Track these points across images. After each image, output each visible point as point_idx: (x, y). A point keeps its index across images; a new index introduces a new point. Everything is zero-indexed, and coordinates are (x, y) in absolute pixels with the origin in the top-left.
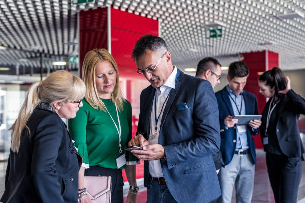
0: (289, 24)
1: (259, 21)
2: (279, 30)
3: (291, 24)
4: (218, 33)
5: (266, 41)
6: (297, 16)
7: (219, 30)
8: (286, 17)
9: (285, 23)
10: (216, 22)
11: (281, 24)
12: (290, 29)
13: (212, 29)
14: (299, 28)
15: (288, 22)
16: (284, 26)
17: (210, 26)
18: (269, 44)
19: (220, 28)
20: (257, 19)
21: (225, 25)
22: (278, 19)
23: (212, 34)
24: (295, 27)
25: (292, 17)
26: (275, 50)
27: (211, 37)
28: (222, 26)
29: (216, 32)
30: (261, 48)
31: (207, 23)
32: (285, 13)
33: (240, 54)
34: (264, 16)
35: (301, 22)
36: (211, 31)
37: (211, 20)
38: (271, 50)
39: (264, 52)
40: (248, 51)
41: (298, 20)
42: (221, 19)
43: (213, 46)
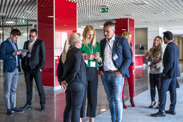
0: (141, 7)
1: (127, 5)
2: (136, 9)
3: (142, 7)
4: (106, 10)
5: (129, 14)
6: (145, 4)
7: (106, 8)
8: (140, 4)
9: (139, 6)
10: (105, 4)
11: (137, 7)
12: (141, 9)
13: (102, 7)
14: (146, 9)
15: (141, 6)
16: (139, 7)
17: (102, 6)
18: (130, 15)
19: (107, 7)
20: (126, 4)
21: (109, 6)
22: (136, 4)
23: (103, 10)
24: (144, 8)
25: (143, 4)
26: (132, 18)
27: (102, 12)
28: (107, 6)
29: (105, 10)
30: (125, 17)
31: (101, 5)
32: (140, 2)
33: (114, 19)
34: (129, 3)
35: (147, 6)
36: (103, 9)
37: (103, 4)
38: (130, 18)
39: (127, 19)
40: (119, 18)
41: (145, 5)
42: (108, 3)
43: (100, 16)
